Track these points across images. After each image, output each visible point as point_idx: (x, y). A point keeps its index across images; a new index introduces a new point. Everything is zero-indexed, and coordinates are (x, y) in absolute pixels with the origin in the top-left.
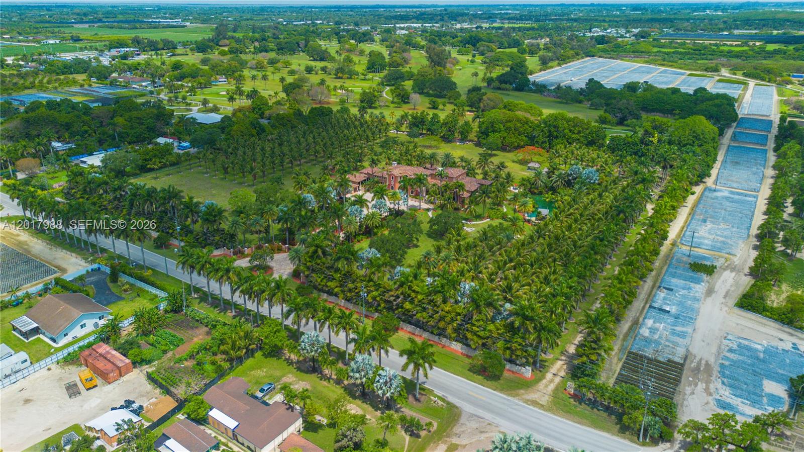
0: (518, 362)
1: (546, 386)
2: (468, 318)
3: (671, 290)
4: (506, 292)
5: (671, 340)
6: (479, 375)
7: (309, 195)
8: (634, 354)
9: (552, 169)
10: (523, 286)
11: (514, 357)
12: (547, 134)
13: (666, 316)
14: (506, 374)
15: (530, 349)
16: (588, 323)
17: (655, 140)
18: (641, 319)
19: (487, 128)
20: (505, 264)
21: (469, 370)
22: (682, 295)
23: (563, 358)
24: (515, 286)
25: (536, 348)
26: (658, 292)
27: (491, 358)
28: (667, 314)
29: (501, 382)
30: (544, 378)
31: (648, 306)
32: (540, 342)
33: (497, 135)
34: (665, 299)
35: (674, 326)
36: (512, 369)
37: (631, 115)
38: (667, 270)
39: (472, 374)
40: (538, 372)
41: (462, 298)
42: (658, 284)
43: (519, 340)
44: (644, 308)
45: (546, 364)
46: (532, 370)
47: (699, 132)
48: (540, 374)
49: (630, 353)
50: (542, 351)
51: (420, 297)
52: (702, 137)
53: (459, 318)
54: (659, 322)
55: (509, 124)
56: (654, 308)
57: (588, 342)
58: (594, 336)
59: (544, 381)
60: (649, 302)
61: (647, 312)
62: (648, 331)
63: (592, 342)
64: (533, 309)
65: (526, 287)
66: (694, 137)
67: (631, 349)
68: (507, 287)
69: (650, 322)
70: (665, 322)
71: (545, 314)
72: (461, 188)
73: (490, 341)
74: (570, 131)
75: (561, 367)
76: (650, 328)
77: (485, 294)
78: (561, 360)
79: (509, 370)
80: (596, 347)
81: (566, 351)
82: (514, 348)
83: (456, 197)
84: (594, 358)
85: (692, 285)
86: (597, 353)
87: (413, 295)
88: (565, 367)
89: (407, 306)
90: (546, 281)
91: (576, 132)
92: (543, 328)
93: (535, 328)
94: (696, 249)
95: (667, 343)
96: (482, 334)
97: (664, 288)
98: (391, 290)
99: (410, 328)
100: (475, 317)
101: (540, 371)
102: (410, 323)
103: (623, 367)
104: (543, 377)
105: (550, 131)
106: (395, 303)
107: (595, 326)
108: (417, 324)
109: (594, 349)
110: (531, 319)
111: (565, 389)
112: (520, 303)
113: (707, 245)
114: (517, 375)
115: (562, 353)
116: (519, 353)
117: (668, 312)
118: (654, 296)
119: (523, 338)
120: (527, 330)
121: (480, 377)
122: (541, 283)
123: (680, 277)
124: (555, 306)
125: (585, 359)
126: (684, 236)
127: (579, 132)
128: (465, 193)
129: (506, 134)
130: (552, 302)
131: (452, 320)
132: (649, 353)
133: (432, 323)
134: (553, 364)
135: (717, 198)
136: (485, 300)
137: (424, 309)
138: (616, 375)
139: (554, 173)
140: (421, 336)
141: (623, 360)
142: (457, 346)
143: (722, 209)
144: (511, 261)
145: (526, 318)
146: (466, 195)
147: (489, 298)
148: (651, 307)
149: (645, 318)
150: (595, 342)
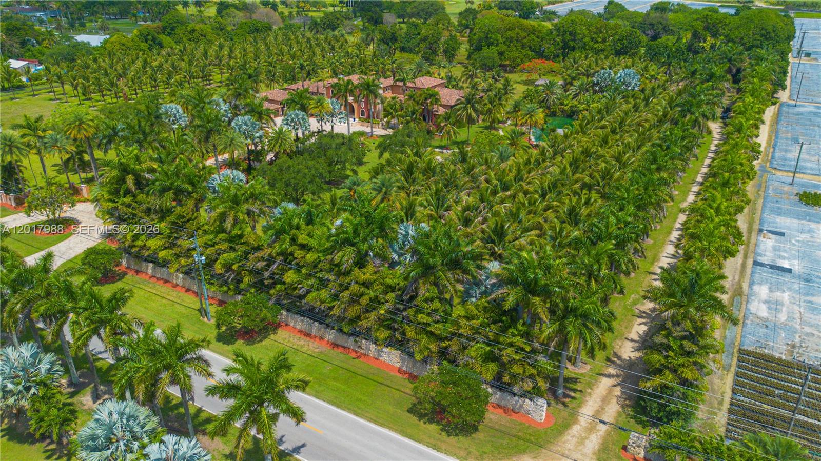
0: (516, 389)
1: (581, 441)
2: (408, 297)
3: (782, 234)
4: (493, 242)
5: (812, 321)
6: (431, 421)
7: (173, 105)
8: (749, 353)
9: (569, 80)
10: (527, 230)
11: (506, 379)
12: (561, 44)
13: (787, 278)
14: (492, 416)
15: (542, 359)
16: (671, 295)
17: (707, 46)
18: (745, 286)
19: (480, 40)
20: (494, 193)
21: (410, 411)
22: (803, 242)
23: (612, 371)
24: (510, 228)
25: (555, 356)
26: (761, 239)
27: (455, 384)
28: (788, 275)
29: (479, 436)
30: (576, 421)
31: (750, 262)
32: (564, 343)
33: (494, 49)
34: (775, 249)
35: (807, 294)
36: (503, 403)
37: (666, 31)
38: (764, 205)
39: (414, 419)
40: (561, 406)
41: (400, 255)
42: (756, 227)
43: (518, 341)
44: (744, 266)
45: (578, 386)
46: (549, 404)
47: (770, 29)
48: (565, 413)
49: (741, 351)
50: (569, 359)
51: (311, 257)
52: (773, 35)
53: (391, 296)
54: (778, 289)
55: (509, 33)
56: (762, 265)
57: (675, 338)
58: (688, 324)
59: (576, 429)
60: (751, 255)
61: (753, 273)
62: (764, 307)
63: (684, 338)
64: (548, 269)
65: (533, 232)
66: (762, 35)
67: (741, 344)
68: (495, 231)
69: (763, 291)
70: (790, 289)
71: (576, 280)
72: (433, 99)
73: (454, 346)
74: (592, 39)
75: (610, 392)
76: (766, 302)
77: (444, 243)
78: (609, 376)
79: (499, 406)
80: (695, 348)
81: (616, 355)
82: (505, 359)
83: (427, 115)
84: (688, 375)
85: (813, 225)
86: (695, 363)
87: (298, 253)
88: (617, 391)
89: (290, 277)
90: (573, 217)
91: (600, 40)
92: (570, 311)
93: (552, 312)
94: (801, 176)
95: (807, 329)
96: (437, 329)
97: (770, 232)
98: (258, 248)
99: (299, 323)
100: (422, 291)
101: (564, 404)
102: (301, 313)
103: (736, 383)
104: (573, 418)
105: (563, 41)
106: (267, 274)
107: (691, 300)
108: (313, 314)
109: (689, 354)
110: (546, 293)
111: (625, 448)
112: (519, 257)
113: (811, 169)
114: (514, 417)
115: (608, 359)
116: (517, 369)
117: (789, 271)
118: (756, 245)
119: (527, 335)
120: (535, 318)
121: (433, 428)
122: (564, 222)
123: (788, 214)
124: (598, 262)
125: (668, 378)
126: (773, 158)
127: (604, 41)
128: (441, 108)
129: (505, 48)
130: (589, 254)
131: (376, 302)
132: (779, 350)
133: (336, 312)
134: (590, 385)
135: (802, 114)
136: (444, 255)
137: (323, 283)
138: (726, 405)
139: (571, 84)
140: (321, 338)
141: (733, 369)
142: (392, 357)
143: (814, 125)
144: (505, 188)
145: (531, 288)
146: (441, 111)
147: (453, 251)
148: (756, 263)
149: (751, 284)
150: (691, 338)
